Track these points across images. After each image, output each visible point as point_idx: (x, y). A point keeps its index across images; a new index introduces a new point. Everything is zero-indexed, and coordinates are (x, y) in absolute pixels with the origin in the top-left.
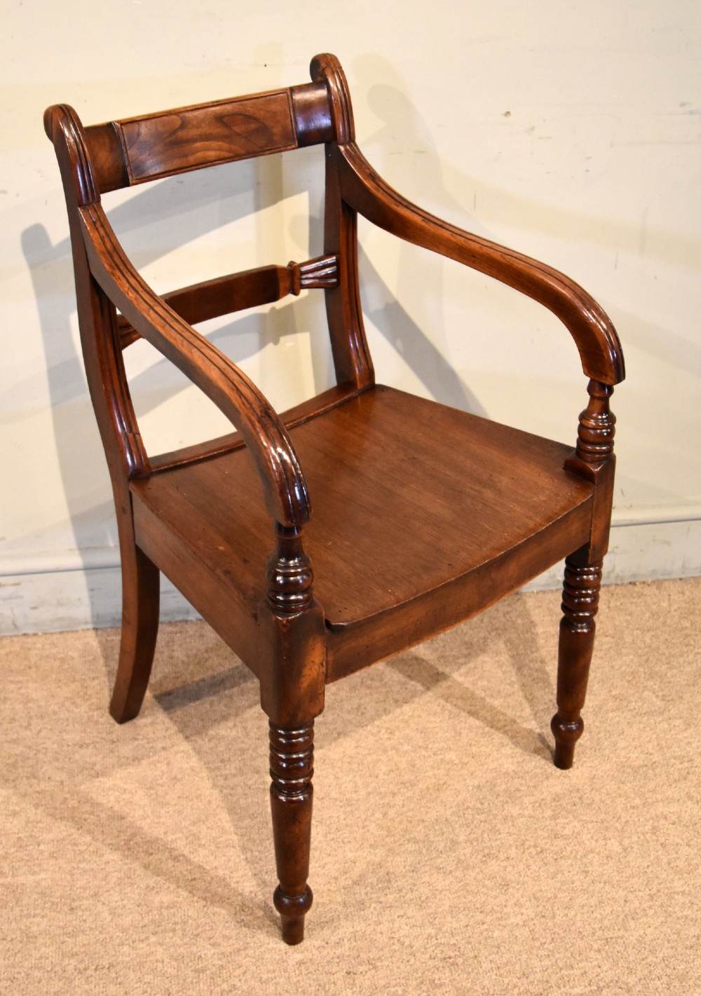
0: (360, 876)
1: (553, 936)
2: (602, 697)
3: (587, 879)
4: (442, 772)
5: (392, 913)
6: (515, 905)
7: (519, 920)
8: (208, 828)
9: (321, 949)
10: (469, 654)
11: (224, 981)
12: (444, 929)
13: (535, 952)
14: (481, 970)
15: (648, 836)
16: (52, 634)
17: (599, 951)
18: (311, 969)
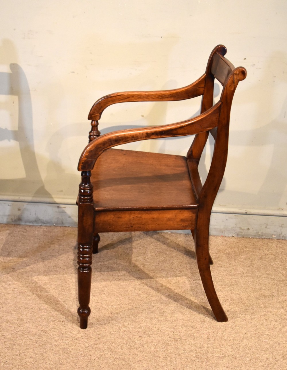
0: (154, 310)
1: (215, 339)
2: (262, 273)
3: (234, 325)
4: (194, 286)
5: (161, 322)
6: (205, 328)
7: (205, 332)
8: (108, 289)
9: (134, 328)
10: (218, 253)
11: (98, 331)
12: (177, 330)
13: (207, 342)
14: (185, 344)
15: (262, 316)
16: (74, 227)
17: (230, 346)
18: (128, 333)
